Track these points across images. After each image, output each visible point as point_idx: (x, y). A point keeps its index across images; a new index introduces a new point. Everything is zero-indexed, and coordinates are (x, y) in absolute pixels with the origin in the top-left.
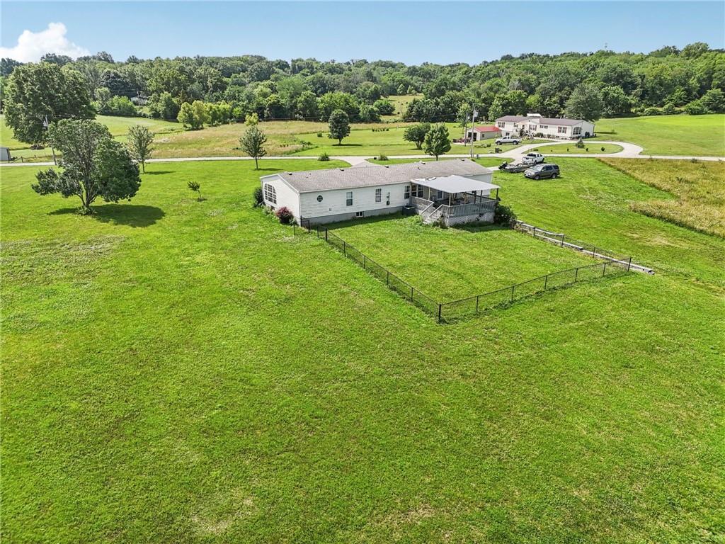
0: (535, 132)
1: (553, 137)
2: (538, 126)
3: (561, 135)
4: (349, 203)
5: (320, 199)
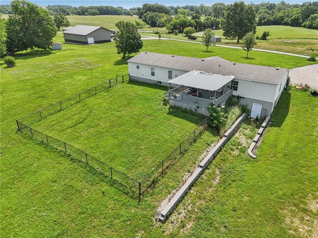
4: (153, 74)
5: (138, 67)
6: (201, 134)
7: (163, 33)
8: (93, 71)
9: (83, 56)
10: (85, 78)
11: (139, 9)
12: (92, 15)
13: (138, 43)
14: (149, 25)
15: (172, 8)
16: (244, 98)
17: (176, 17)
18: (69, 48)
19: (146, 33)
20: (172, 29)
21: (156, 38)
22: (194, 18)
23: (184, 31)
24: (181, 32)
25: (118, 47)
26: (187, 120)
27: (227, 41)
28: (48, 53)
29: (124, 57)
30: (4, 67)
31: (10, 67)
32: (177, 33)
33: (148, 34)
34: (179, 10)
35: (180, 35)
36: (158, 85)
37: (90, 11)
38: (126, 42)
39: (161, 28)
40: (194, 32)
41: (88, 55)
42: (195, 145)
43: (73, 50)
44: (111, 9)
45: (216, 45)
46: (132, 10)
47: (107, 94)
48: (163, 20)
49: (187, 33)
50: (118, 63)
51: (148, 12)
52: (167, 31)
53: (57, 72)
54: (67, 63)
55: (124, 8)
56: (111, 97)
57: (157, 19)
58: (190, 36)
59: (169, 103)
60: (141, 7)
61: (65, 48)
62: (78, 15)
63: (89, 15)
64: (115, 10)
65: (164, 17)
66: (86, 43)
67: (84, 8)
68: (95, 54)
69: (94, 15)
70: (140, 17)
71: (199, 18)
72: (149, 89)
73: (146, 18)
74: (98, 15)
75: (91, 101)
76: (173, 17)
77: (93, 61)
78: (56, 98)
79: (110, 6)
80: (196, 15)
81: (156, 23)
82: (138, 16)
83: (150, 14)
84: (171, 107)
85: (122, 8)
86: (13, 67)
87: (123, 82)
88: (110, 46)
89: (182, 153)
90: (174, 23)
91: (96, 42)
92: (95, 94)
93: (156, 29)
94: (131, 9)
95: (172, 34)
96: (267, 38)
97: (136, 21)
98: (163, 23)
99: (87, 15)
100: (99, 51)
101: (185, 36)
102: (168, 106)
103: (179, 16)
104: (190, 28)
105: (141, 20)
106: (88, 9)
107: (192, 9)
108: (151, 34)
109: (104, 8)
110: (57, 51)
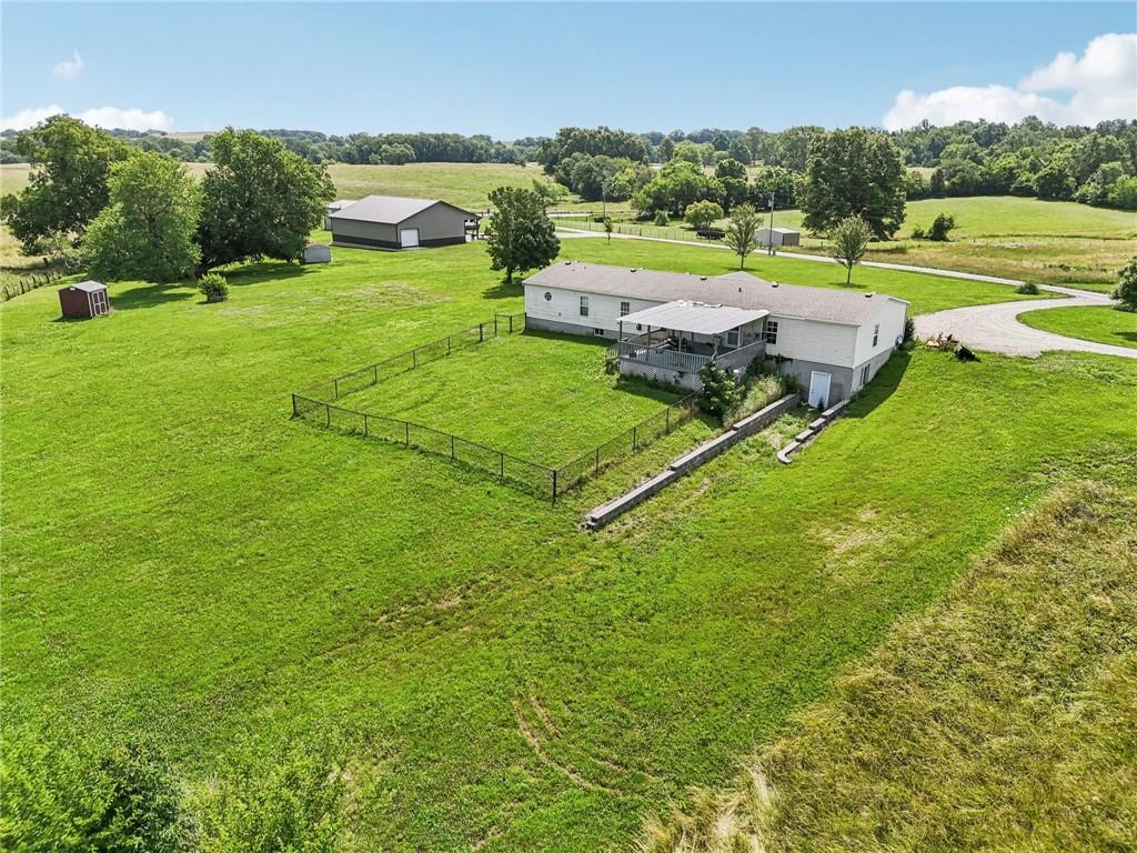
4: (584, 312)
5: (548, 297)
6: (682, 421)
7: (622, 221)
8: (433, 310)
9: (394, 277)
10: (416, 325)
11: (546, 144)
12: (392, 164)
13: (547, 242)
14: (578, 193)
15: (656, 138)
16: (791, 360)
17: (665, 169)
18: (348, 258)
19: (567, 218)
20: (651, 208)
21: (598, 232)
22: (722, 172)
23: (688, 212)
24: (676, 216)
25: (494, 252)
26: (655, 399)
27: (817, 243)
28: (298, 272)
29: (508, 281)
30: (198, 301)
31: (215, 301)
32: (665, 219)
33: (574, 223)
34: (677, 147)
35: (675, 226)
36: (597, 337)
37: (385, 151)
38: (516, 240)
39: (616, 205)
40: (717, 217)
41: (409, 276)
42: (668, 439)
43: (363, 262)
44: (456, 142)
45: (777, 253)
46: (521, 148)
47: (475, 353)
48: (622, 179)
49: (695, 219)
50: (492, 294)
51: (576, 154)
52: (634, 215)
53: (340, 312)
54: (358, 292)
55: (494, 140)
56: (485, 360)
57: (604, 177)
58: (706, 228)
59: (618, 370)
60: (554, 137)
61: (339, 259)
62: (347, 162)
63: (383, 163)
64: (466, 148)
65: (627, 170)
66: (396, 246)
67: (367, 140)
68: (428, 274)
69: (400, 163)
70: (549, 171)
71: (739, 173)
72: (575, 345)
73: (567, 174)
74: (412, 161)
75: (441, 367)
76: (657, 167)
77: (427, 289)
78: (357, 363)
79: (450, 133)
80: (731, 163)
81: (601, 189)
82: (542, 167)
83: (582, 161)
84: (623, 377)
85: (488, 138)
86: (221, 300)
87: (511, 331)
88: (466, 254)
89: (638, 449)
90: (655, 189)
91: (423, 244)
92: (448, 354)
93: (598, 208)
94: (518, 143)
95: (650, 223)
96: (949, 234)
97: (534, 182)
98: (622, 188)
99: (377, 164)
100: (435, 265)
101: (690, 229)
102: (617, 376)
103: (677, 165)
104: (708, 203)
105: (552, 179)
106: (379, 144)
107: (720, 141)
108: (583, 224)
109: (433, 140)
110: (319, 265)
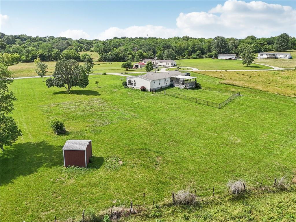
0: (159, 65)
1: (165, 66)
2: (159, 63)
3: (167, 65)
4: (160, 84)
5: (154, 83)
